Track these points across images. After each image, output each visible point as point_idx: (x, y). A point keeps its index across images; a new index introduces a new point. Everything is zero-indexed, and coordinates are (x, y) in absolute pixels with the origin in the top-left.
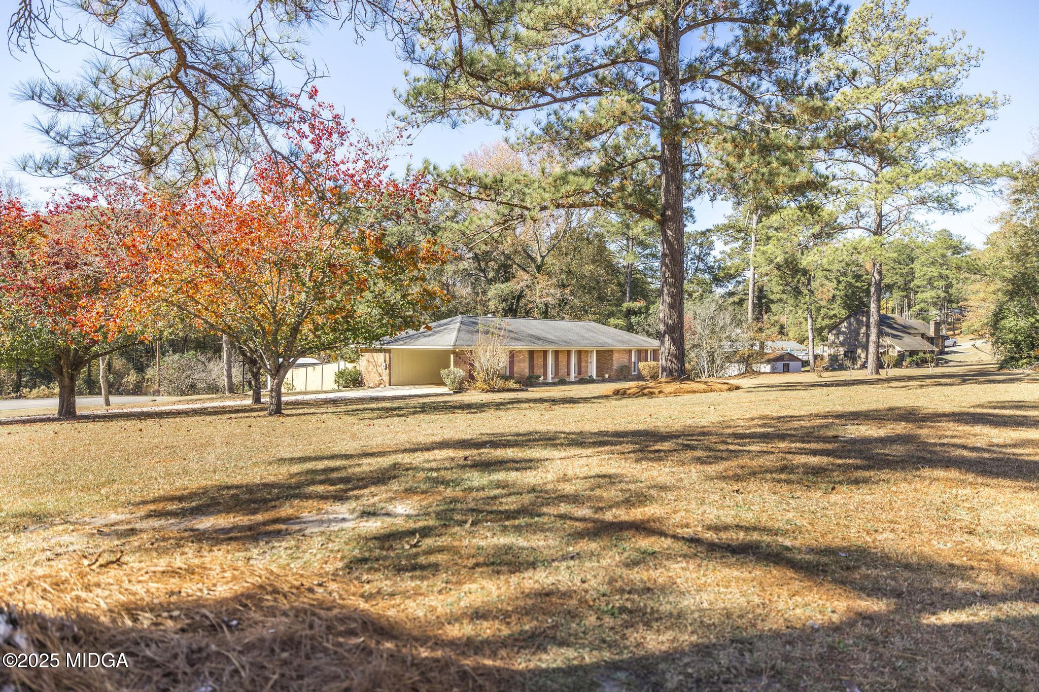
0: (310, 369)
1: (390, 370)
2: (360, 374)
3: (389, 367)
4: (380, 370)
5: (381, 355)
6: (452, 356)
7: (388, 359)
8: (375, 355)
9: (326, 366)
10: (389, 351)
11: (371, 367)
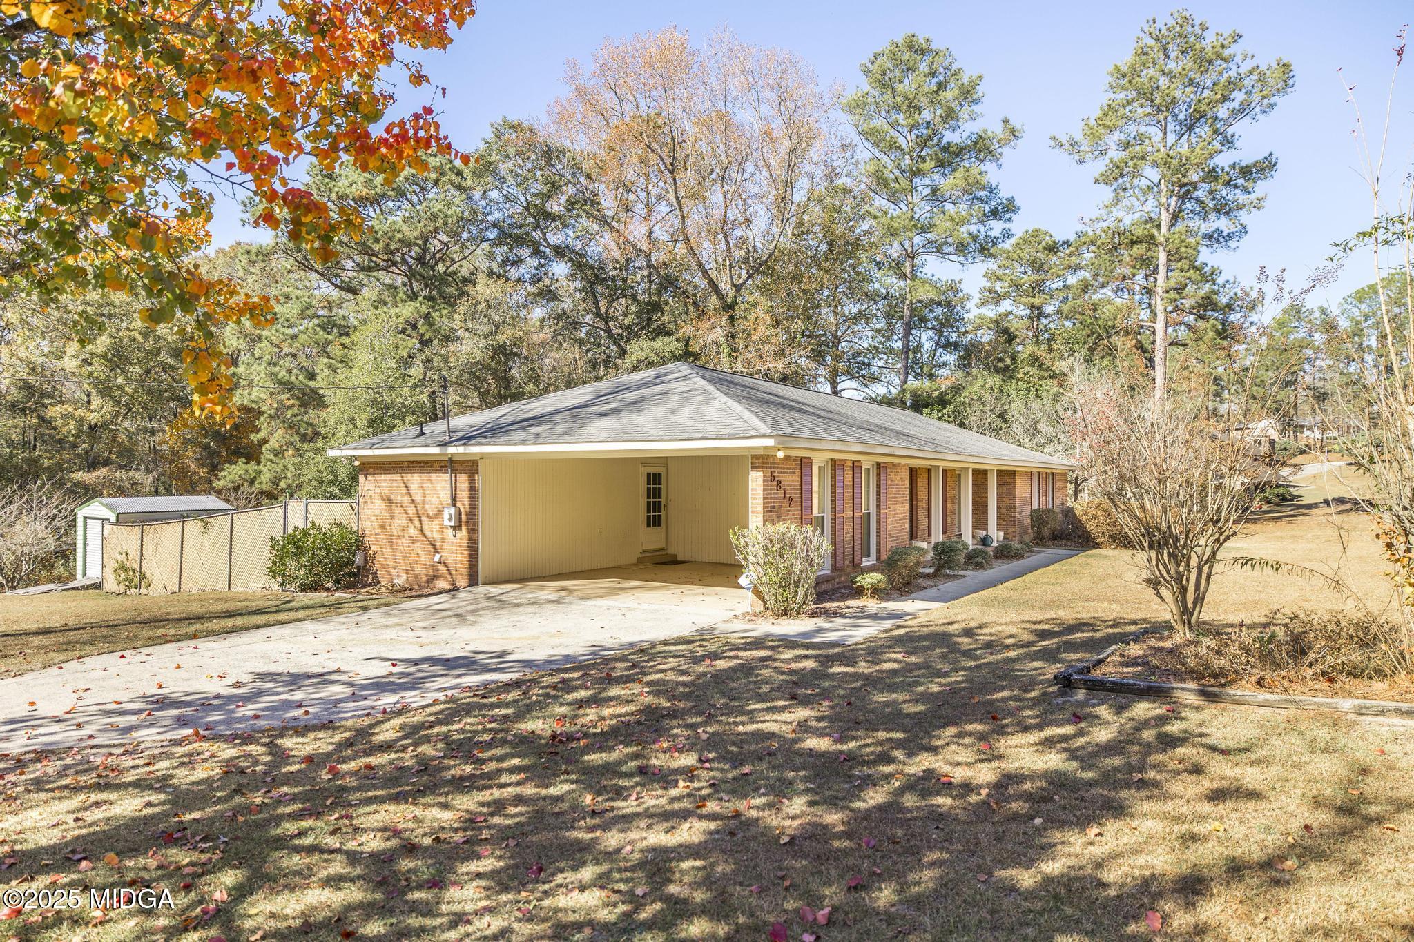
0: (193, 527)
1: (473, 530)
2: (359, 544)
3: (469, 520)
4: (432, 530)
5: (440, 484)
6: (756, 480)
7: (464, 495)
8: (415, 480)
9: (243, 520)
10: (470, 467)
11: (401, 520)
